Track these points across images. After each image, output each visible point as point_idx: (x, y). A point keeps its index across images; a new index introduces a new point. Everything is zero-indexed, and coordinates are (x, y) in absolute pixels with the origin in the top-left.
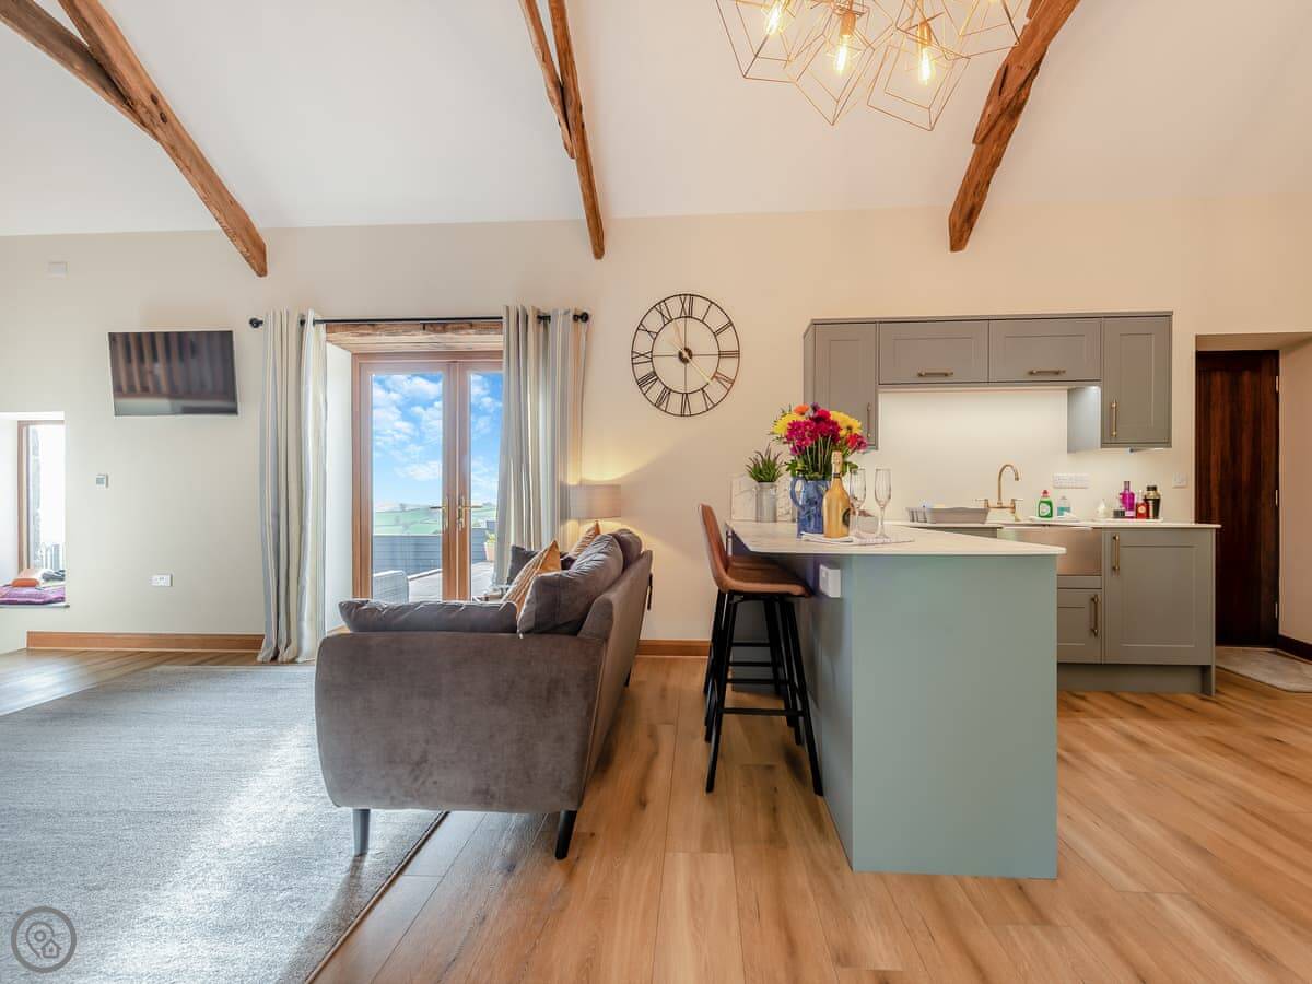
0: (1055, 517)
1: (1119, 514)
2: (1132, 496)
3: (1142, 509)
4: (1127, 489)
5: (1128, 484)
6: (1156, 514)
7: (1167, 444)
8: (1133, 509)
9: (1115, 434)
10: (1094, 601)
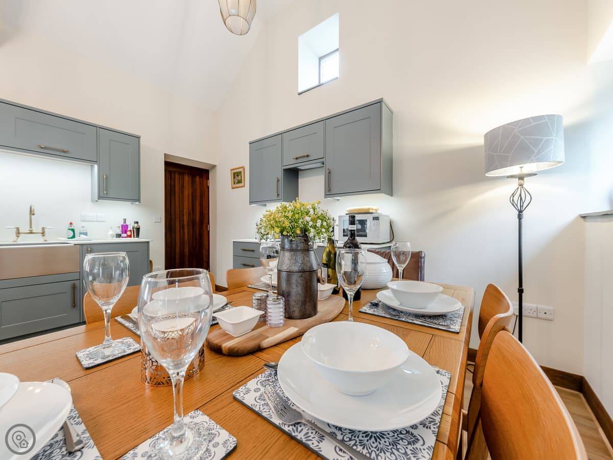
0: (77, 238)
1: (118, 236)
2: (127, 226)
3: (129, 233)
4: (125, 222)
5: (125, 220)
6: (138, 235)
7: (139, 200)
8: (126, 232)
9: (105, 192)
10: (74, 287)
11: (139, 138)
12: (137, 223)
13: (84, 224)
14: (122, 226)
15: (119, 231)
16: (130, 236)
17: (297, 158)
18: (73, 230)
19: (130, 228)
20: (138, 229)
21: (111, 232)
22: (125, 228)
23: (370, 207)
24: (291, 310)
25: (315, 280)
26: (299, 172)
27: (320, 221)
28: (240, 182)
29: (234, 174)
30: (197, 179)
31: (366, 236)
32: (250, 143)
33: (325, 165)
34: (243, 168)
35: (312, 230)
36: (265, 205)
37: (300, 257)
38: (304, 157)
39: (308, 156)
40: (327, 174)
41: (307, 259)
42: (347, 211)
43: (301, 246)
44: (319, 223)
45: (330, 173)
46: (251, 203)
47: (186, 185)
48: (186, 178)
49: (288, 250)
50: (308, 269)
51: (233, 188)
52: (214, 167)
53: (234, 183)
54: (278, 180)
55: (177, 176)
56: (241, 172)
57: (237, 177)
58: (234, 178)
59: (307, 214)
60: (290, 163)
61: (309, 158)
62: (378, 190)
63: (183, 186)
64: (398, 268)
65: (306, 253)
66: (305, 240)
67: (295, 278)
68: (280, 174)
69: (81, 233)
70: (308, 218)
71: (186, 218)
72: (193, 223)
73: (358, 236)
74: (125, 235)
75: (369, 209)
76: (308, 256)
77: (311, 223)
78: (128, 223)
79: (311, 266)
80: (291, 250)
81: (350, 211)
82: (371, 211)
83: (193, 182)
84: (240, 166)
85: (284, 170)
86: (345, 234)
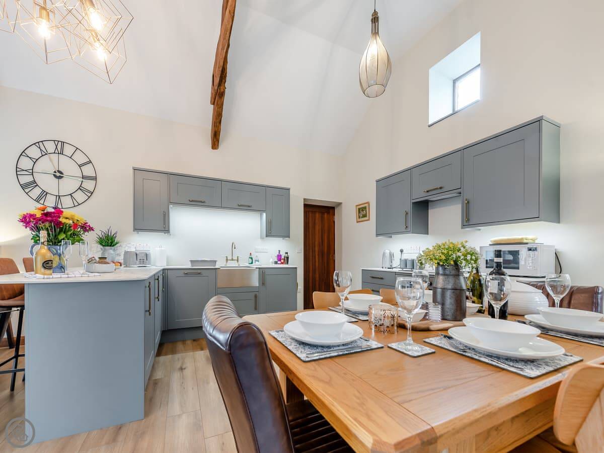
0: (254, 263)
1: (276, 263)
2: (281, 256)
3: (282, 261)
4: (279, 253)
5: (279, 251)
6: (287, 263)
7: (289, 237)
8: (280, 261)
9: (270, 232)
10: (256, 296)
11: (289, 189)
12: (287, 253)
13: (257, 254)
14: (278, 256)
15: (276, 260)
16: (282, 263)
17: (428, 191)
18: (252, 258)
19: (283, 257)
20: (288, 258)
21: (271, 260)
22: (279, 257)
23: (524, 237)
24: (446, 314)
25: (465, 298)
26: (430, 204)
27: (470, 255)
28: (365, 216)
29: (359, 209)
30: (326, 215)
31: (518, 268)
32: (377, 181)
33: (462, 194)
34: (368, 203)
35: (464, 262)
36: (391, 237)
37: (451, 280)
38: (437, 189)
39: (441, 188)
40: (465, 205)
41: (457, 281)
42: (491, 241)
43: (453, 272)
44: (469, 257)
45: (468, 202)
46: (377, 235)
47: (317, 221)
48: (317, 215)
49: (442, 275)
50: (458, 288)
51: (357, 222)
52: (340, 204)
53: (359, 217)
54: (407, 213)
55: (310, 215)
56: (366, 207)
57: (362, 212)
58: (359, 212)
59: (458, 251)
60: (420, 196)
61: (443, 189)
62: (536, 218)
63: (314, 224)
64: (554, 298)
65: (457, 277)
66: (456, 269)
67: (448, 294)
68: (409, 207)
69: (256, 261)
70: (459, 254)
71: (317, 249)
72: (322, 253)
73: (504, 268)
74: (279, 262)
75: (522, 239)
76: (459, 280)
77: (462, 257)
78: (281, 253)
79: (461, 287)
80: (444, 275)
81: (494, 241)
82: (525, 241)
83: (322, 219)
84: (366, 202)
85: (413, 203)
86: (488, 265)
